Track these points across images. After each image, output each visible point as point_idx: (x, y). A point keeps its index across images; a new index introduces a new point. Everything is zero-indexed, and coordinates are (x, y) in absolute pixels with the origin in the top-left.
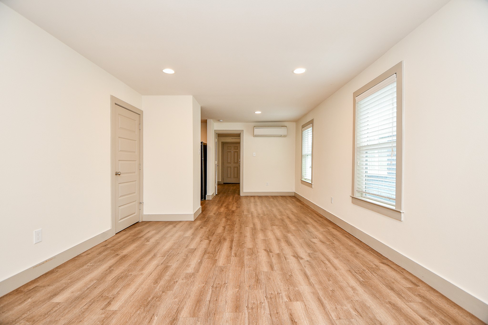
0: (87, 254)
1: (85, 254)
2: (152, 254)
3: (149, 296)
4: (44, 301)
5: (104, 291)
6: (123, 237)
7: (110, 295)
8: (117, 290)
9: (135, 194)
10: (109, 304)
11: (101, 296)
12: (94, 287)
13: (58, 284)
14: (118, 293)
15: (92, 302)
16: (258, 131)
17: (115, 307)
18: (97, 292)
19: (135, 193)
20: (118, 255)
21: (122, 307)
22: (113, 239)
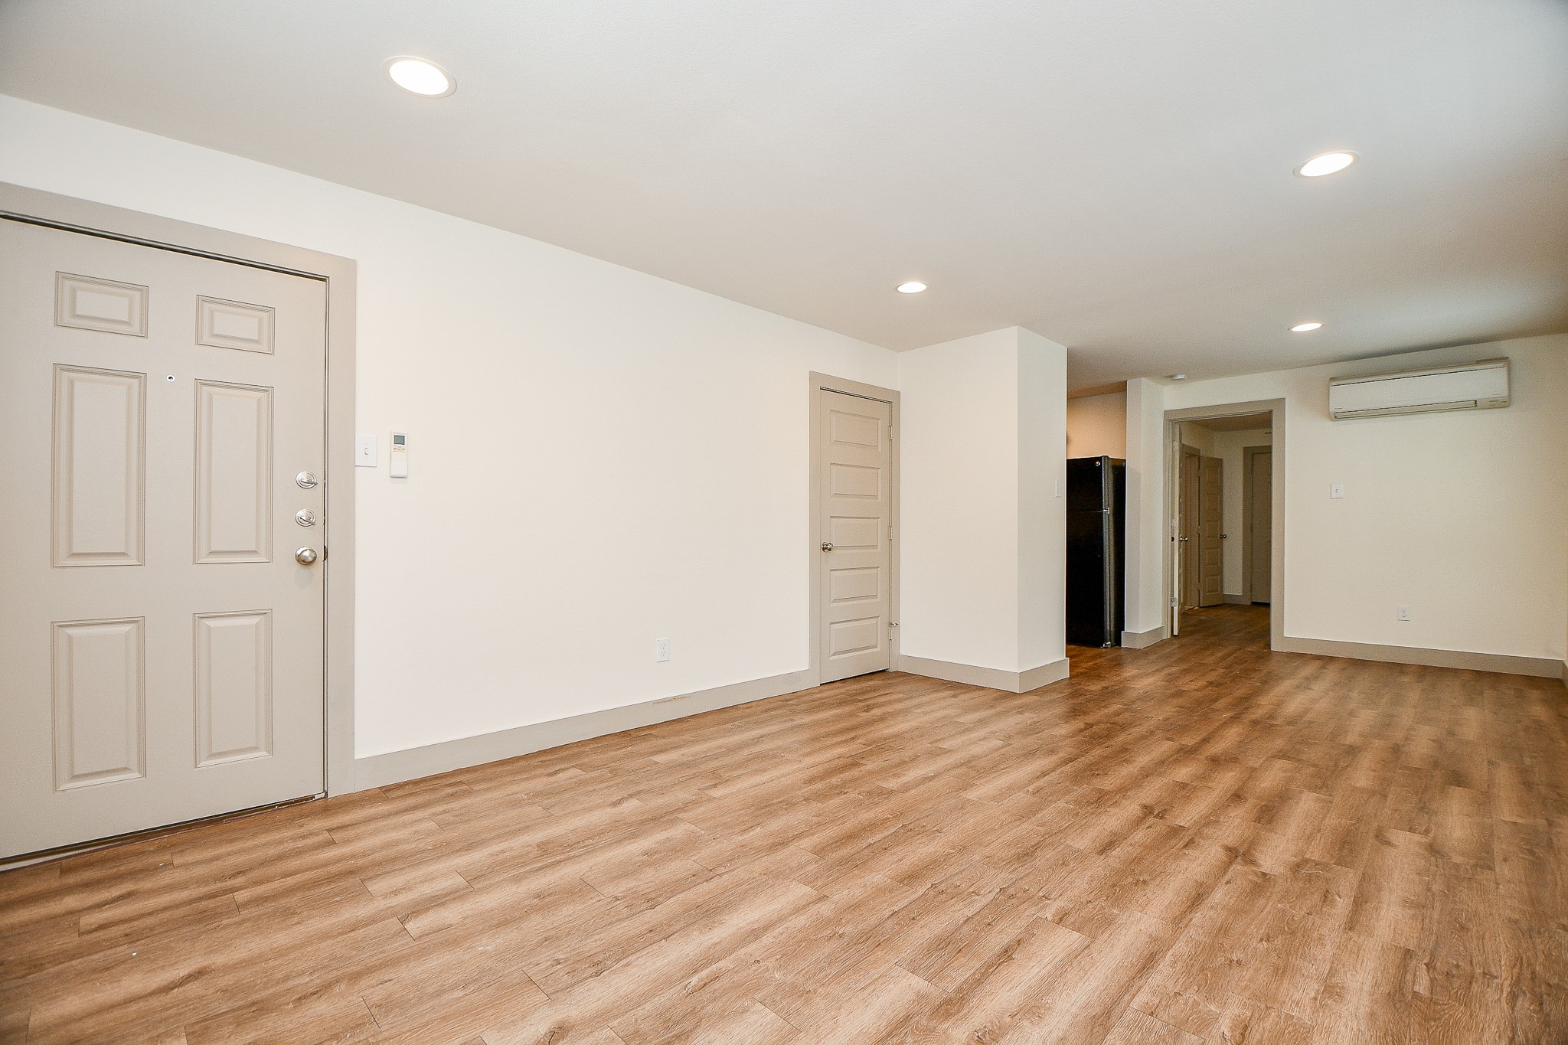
0: (747, 708)
1: (745, 706)
2: (852, 734)
3: (778, 798)
4: (642, 755)
5: (720, 768)
6: (829, 692)
7: (726, 776)
8: (739, 772)
9: (875, 600)
10: (715, 786)
11: (714, 773)
12: (716, 757)
13: (676, 739)
14: (739, 777)
15: (695, 776)
16: (1346, 396)
17: (716, 793)
18: (713, 764)
19: (875, 596)
20: (792, 720)
21: (725, 796)
22: (809, 692)
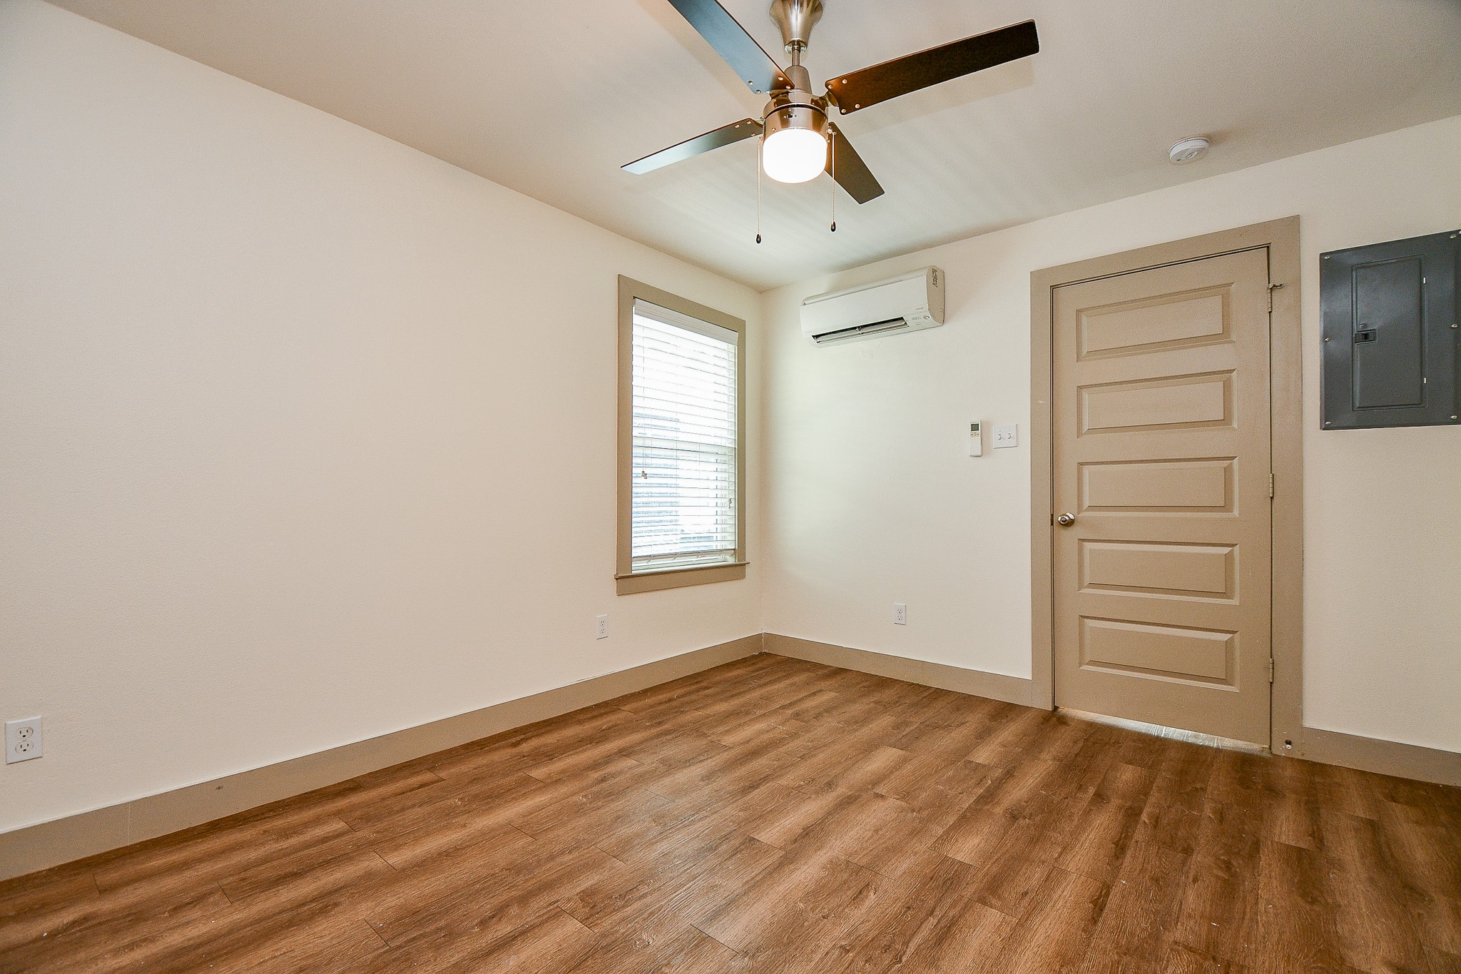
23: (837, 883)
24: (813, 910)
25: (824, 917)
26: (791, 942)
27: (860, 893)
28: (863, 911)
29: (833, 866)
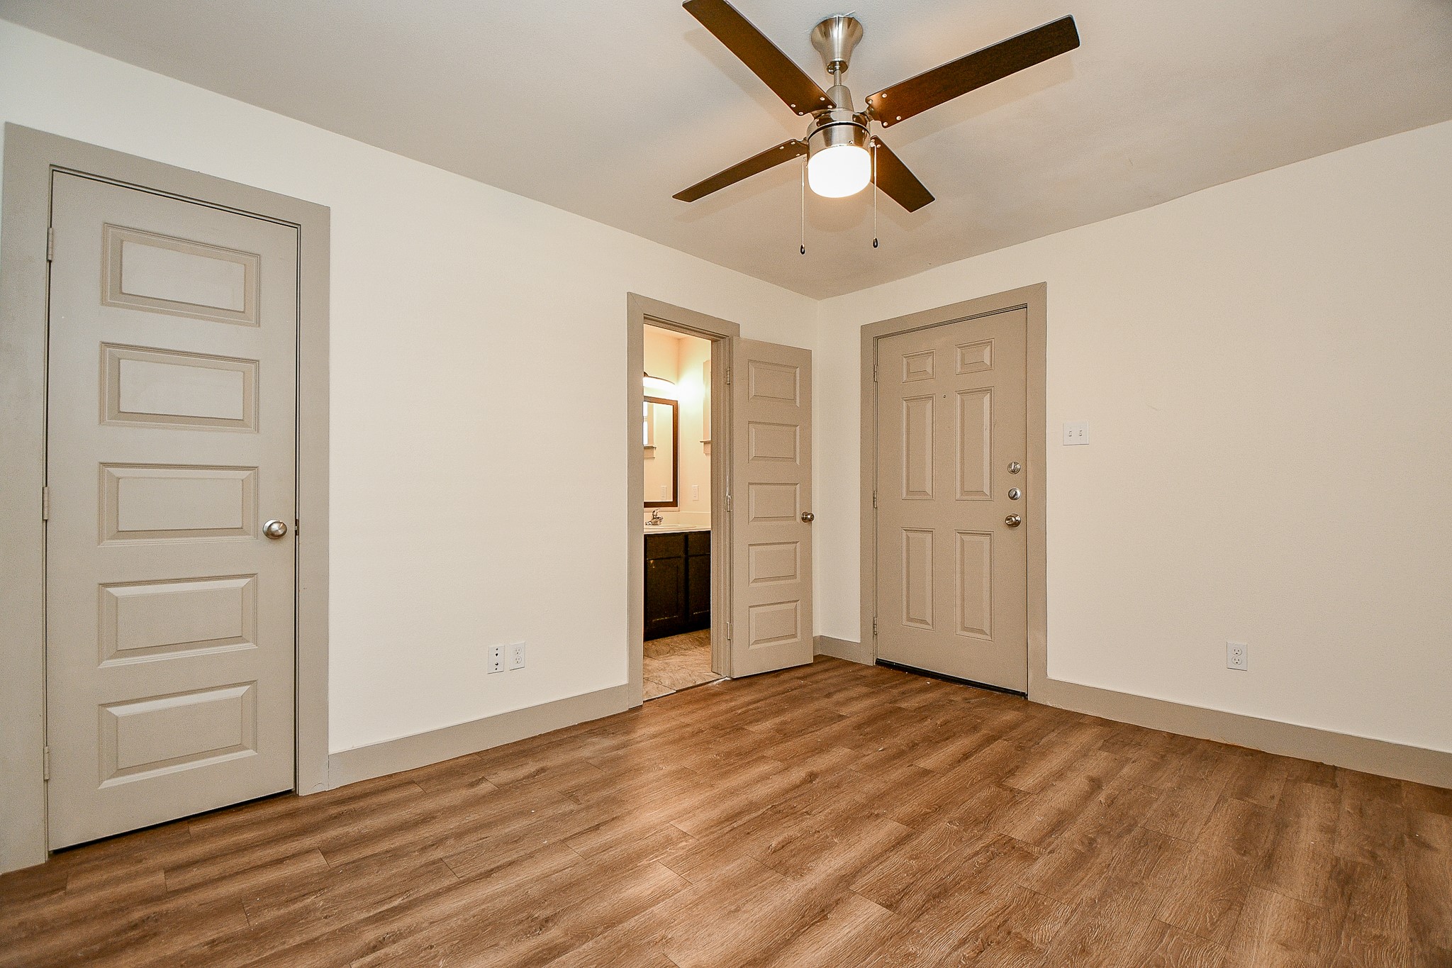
23: (801, 855)
24: (827, 837)
25: (819, 832)
26: (846, 819)
27: (783, 847)
28: (786, 834)
29: (800, 872)
